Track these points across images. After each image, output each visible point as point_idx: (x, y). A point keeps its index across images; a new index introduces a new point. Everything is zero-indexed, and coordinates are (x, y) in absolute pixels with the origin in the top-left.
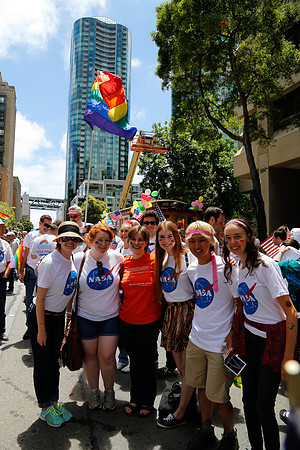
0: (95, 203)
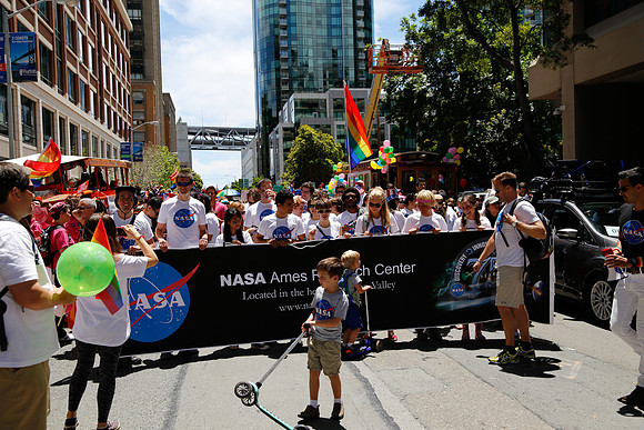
0: (315, 139)
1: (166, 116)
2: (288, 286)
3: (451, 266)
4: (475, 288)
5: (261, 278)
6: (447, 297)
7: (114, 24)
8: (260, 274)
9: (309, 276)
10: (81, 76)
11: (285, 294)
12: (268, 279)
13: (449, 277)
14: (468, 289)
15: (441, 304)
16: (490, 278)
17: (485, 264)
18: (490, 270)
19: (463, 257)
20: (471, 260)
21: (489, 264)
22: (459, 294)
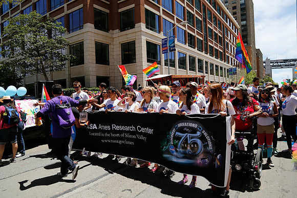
1: (258, 58)
2: (104, 131)
3: (169, 134)
4: (180, 152)
5: (95, 127)
6: (168, 152)
7: (231, 28)
8: (95, 125)
9: (111, 127)
10: (215, 47)
11: (103, 135)
12: (98, 127)
13: (169, 141)
14: (177, 151)
15: (165, 156)
16: (189, 148)
17: (184, 137)
18: (189, 142)
19: (174, 130)
20: (177, 133)
21: (187, 138)
22: (173, 152)
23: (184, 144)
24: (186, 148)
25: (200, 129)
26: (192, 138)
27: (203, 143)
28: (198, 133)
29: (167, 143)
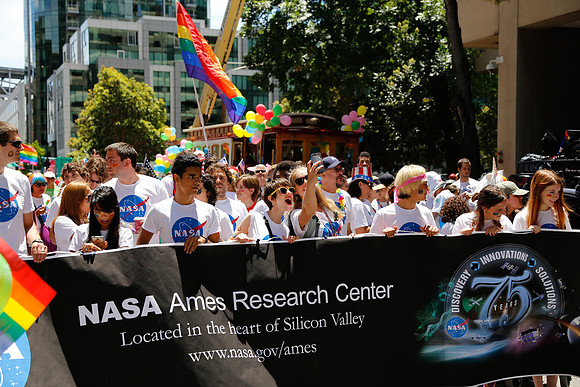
0: (124, 89)
3: (445, 288)
5: (152, 306)
6: (440, 337)
8: (151, 299)
9: (229, 302)
12: (164, 307)
13: (442, 308)
15: (429, 350)
16: (505, 311)
17: (499, 287)
18: (508, 297)
19: (465, 275)
20: (477, 280)
21: (507, 288)
22: (459, 333)
23: (498, 303)
24: (501, 313)
25: (532, 263)
26: (515, 286)
27: (534, 296)
28: (527, 274)
29: (439, 315)
